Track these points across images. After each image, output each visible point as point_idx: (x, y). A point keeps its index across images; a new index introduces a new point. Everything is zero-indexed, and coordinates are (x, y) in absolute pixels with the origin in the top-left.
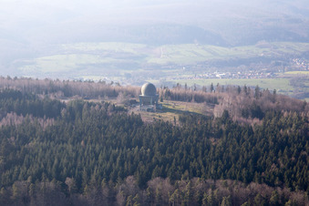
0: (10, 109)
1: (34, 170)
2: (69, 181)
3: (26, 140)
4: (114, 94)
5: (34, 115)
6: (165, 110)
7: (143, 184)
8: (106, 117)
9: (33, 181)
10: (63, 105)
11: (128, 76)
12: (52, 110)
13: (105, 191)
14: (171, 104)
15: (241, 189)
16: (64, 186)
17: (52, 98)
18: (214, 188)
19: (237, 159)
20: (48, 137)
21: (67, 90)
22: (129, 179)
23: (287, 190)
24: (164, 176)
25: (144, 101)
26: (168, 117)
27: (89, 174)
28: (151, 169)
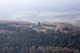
0: (3, 29)
1: (8, 44)
2: (17, 47)
3: (6, 37)
4: (29, 25)
5: (9, 30)
6: (43, 29)
7: (36, 48)
8: (27, 31)
9: (8, 47)
10: (16, 28)
11: (34, 20)
12: (13, 29)
13: (27, 50)
14: (44, 27)
15: (62, 49)
16: (16, 48)
17: (13, 26)
18: (55, 49)
19: (61, 41)
20: (12, 36)
21: (17, 24)
22: (33, 47)
23: (74, 49)
24: (42, 46)
25: (37, 26)
26: (44, 30)
27: (23, 45)
28: (39, 44)
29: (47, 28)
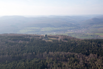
0: (20, 40)
1: (27, 51)
2: (34, 53)
3: (24, 45)
4: (39, 37)
5: (25, 41)
6: (49, 39)
7: (48, 53)
9: (27, 53)
10: (30, 39)
12: (28, 40)
13: (41, 55)
15: (66, 53)
17: (27, 37)
18: (61, 53)
19: (64, 48)
20: (28, 45)
21: (30, 36)
22: (45, 52)
23: (74, 53)
24: (51, 51)
25: (45, 38)
26: (50, 41)
27: (37, 51)
28: (49, 50)
29: (52, 39)
